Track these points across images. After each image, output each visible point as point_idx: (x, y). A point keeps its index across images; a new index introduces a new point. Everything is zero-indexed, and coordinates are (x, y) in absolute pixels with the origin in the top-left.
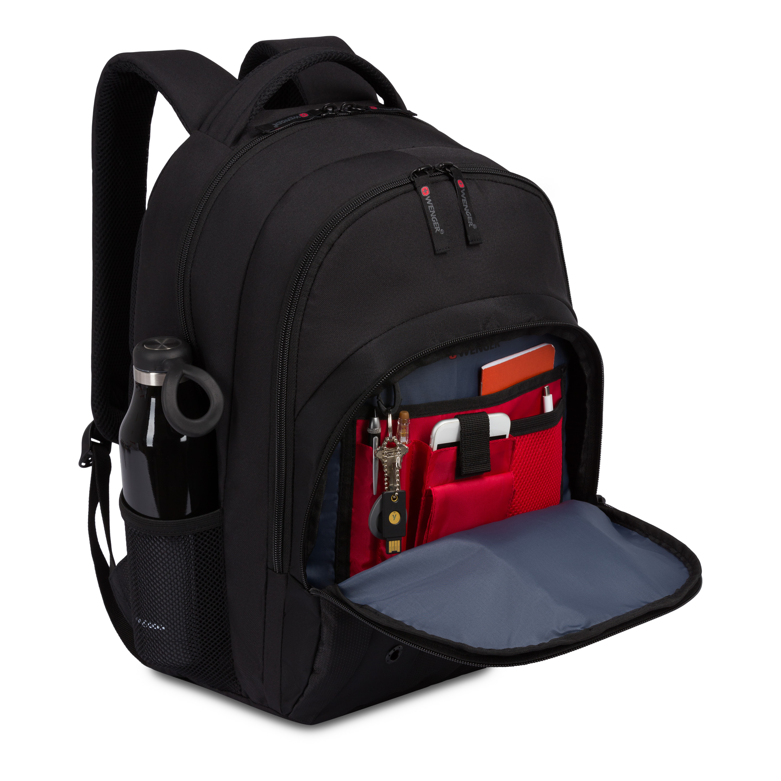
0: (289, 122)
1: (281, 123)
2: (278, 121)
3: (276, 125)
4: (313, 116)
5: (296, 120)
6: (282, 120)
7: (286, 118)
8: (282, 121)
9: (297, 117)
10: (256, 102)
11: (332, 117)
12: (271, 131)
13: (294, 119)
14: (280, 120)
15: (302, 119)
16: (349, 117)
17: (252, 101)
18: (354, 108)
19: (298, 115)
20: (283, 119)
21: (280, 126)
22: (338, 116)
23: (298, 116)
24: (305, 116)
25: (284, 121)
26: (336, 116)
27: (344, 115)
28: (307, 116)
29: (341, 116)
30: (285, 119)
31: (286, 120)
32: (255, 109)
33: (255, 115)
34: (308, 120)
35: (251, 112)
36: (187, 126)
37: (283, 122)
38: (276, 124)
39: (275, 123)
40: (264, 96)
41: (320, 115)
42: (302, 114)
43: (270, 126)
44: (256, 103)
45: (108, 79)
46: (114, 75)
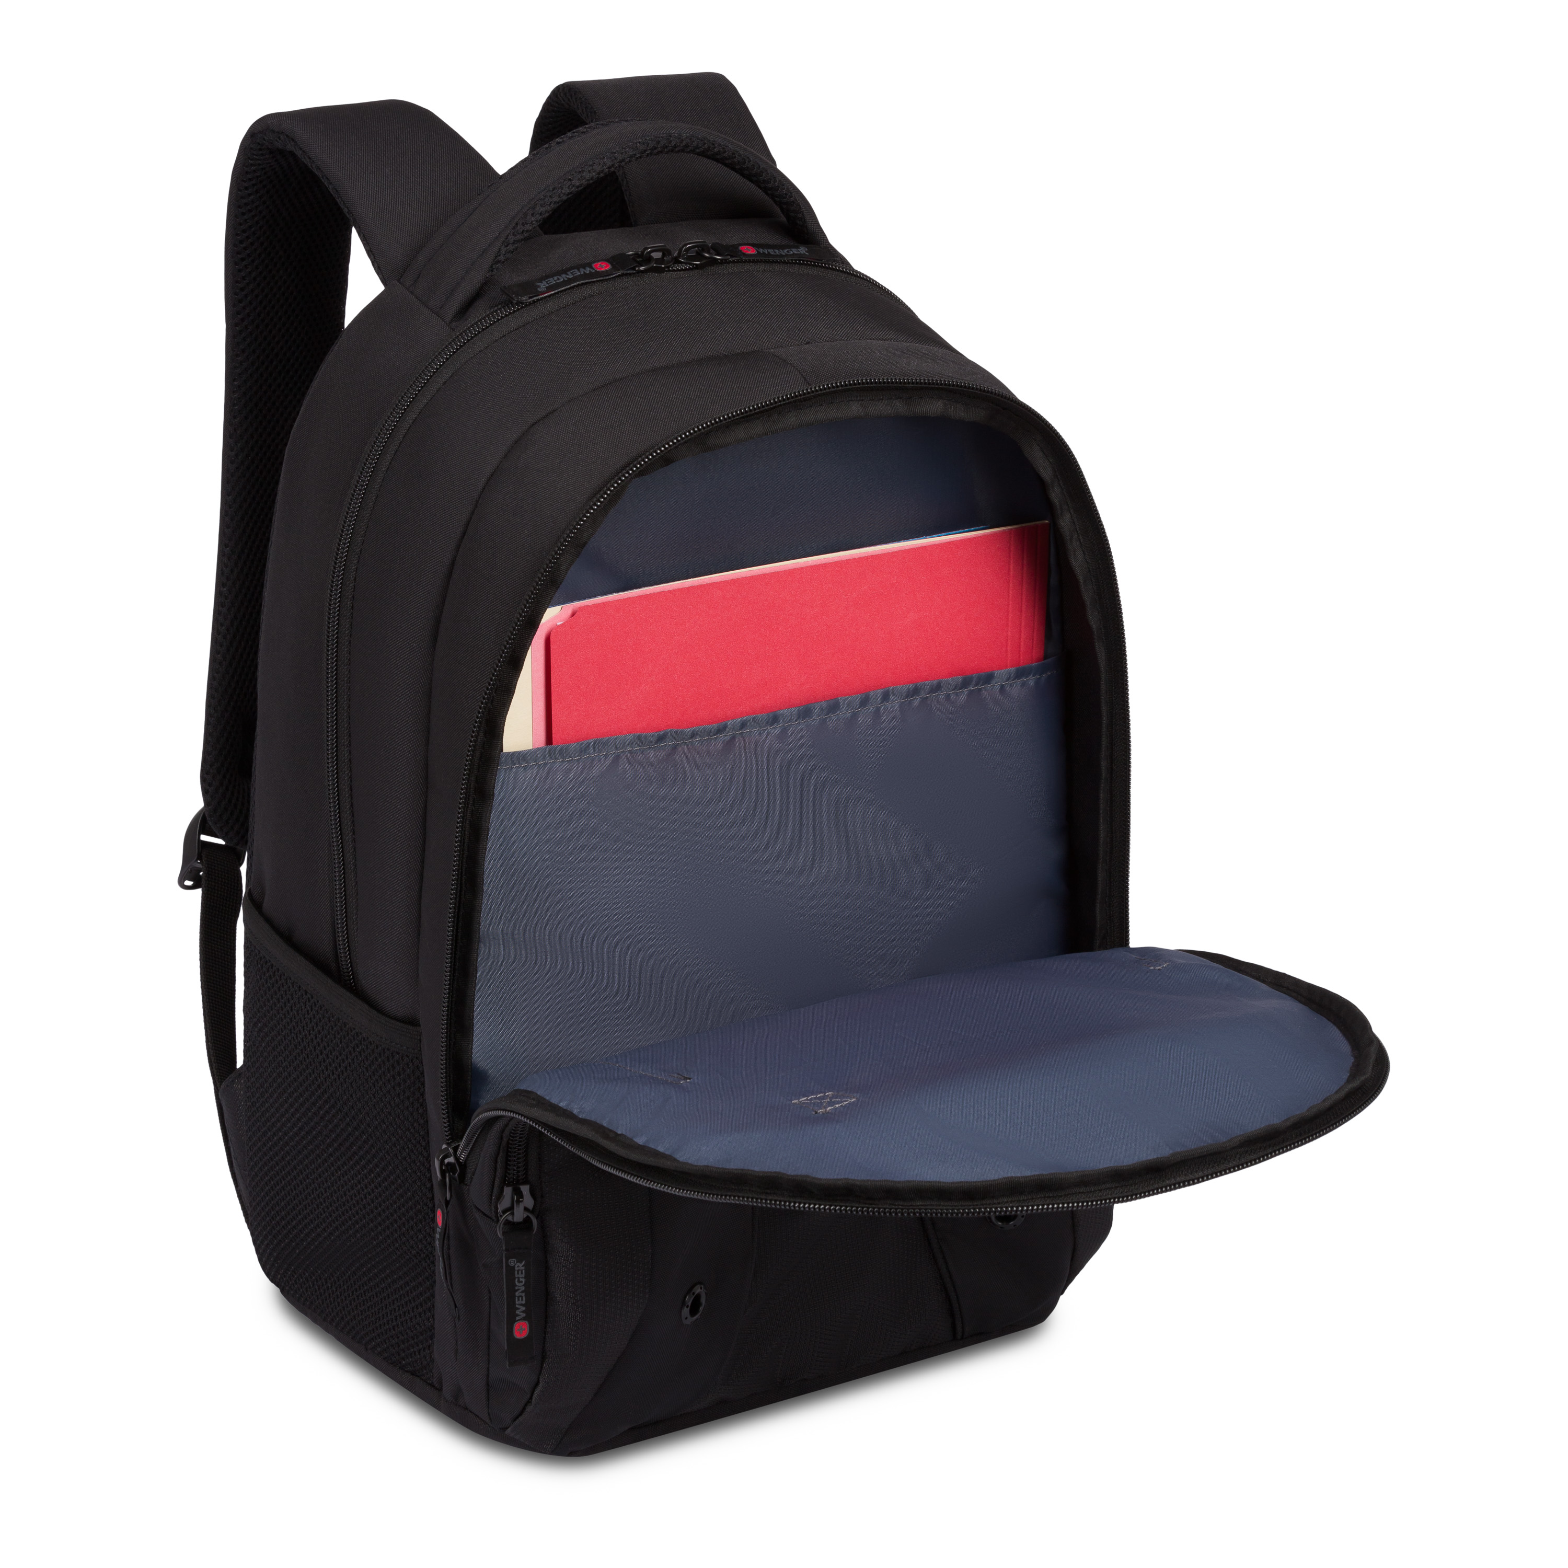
0: (570, 281)
1: (552, 281)
2: (547, 277)
3: (543, 286)
4: (619, 270)
5: (585, 276)
6: (556, 276)
7: (565, 272)
8: (556, 278)
9: (588, 270)
10: (508, 236)
11: (657, 273)
12: (530, 298)
13: (581, 275)
14: (552, 276)
15: (597, 274)
16: (691, 273)
17: (499, 234)
18: (707, 255)
19: (590, 265)
20: (559, 273)
21: (550, 288)
22: (670, 271)
23: (591, 267)
24: (604, 269)
25: (560, 277)
26: (667, 271)
27: (682, 270)
28: (607, 269)
29: (678, 270)
30: (562, 273)
31: (564, 276)
32: (504, 250)
33: (503, 262)
34: (610, 277)
35: (496, 257)
36: (381, 270)
37: (558, 279)
38: (544, 283)
39: (541, 280)
40: (523, 224)
41: (634, 269)
42: (599, 263)
43: (529, 287)
44: (506, 239)
45: (251, 160)
46: (261, 152)
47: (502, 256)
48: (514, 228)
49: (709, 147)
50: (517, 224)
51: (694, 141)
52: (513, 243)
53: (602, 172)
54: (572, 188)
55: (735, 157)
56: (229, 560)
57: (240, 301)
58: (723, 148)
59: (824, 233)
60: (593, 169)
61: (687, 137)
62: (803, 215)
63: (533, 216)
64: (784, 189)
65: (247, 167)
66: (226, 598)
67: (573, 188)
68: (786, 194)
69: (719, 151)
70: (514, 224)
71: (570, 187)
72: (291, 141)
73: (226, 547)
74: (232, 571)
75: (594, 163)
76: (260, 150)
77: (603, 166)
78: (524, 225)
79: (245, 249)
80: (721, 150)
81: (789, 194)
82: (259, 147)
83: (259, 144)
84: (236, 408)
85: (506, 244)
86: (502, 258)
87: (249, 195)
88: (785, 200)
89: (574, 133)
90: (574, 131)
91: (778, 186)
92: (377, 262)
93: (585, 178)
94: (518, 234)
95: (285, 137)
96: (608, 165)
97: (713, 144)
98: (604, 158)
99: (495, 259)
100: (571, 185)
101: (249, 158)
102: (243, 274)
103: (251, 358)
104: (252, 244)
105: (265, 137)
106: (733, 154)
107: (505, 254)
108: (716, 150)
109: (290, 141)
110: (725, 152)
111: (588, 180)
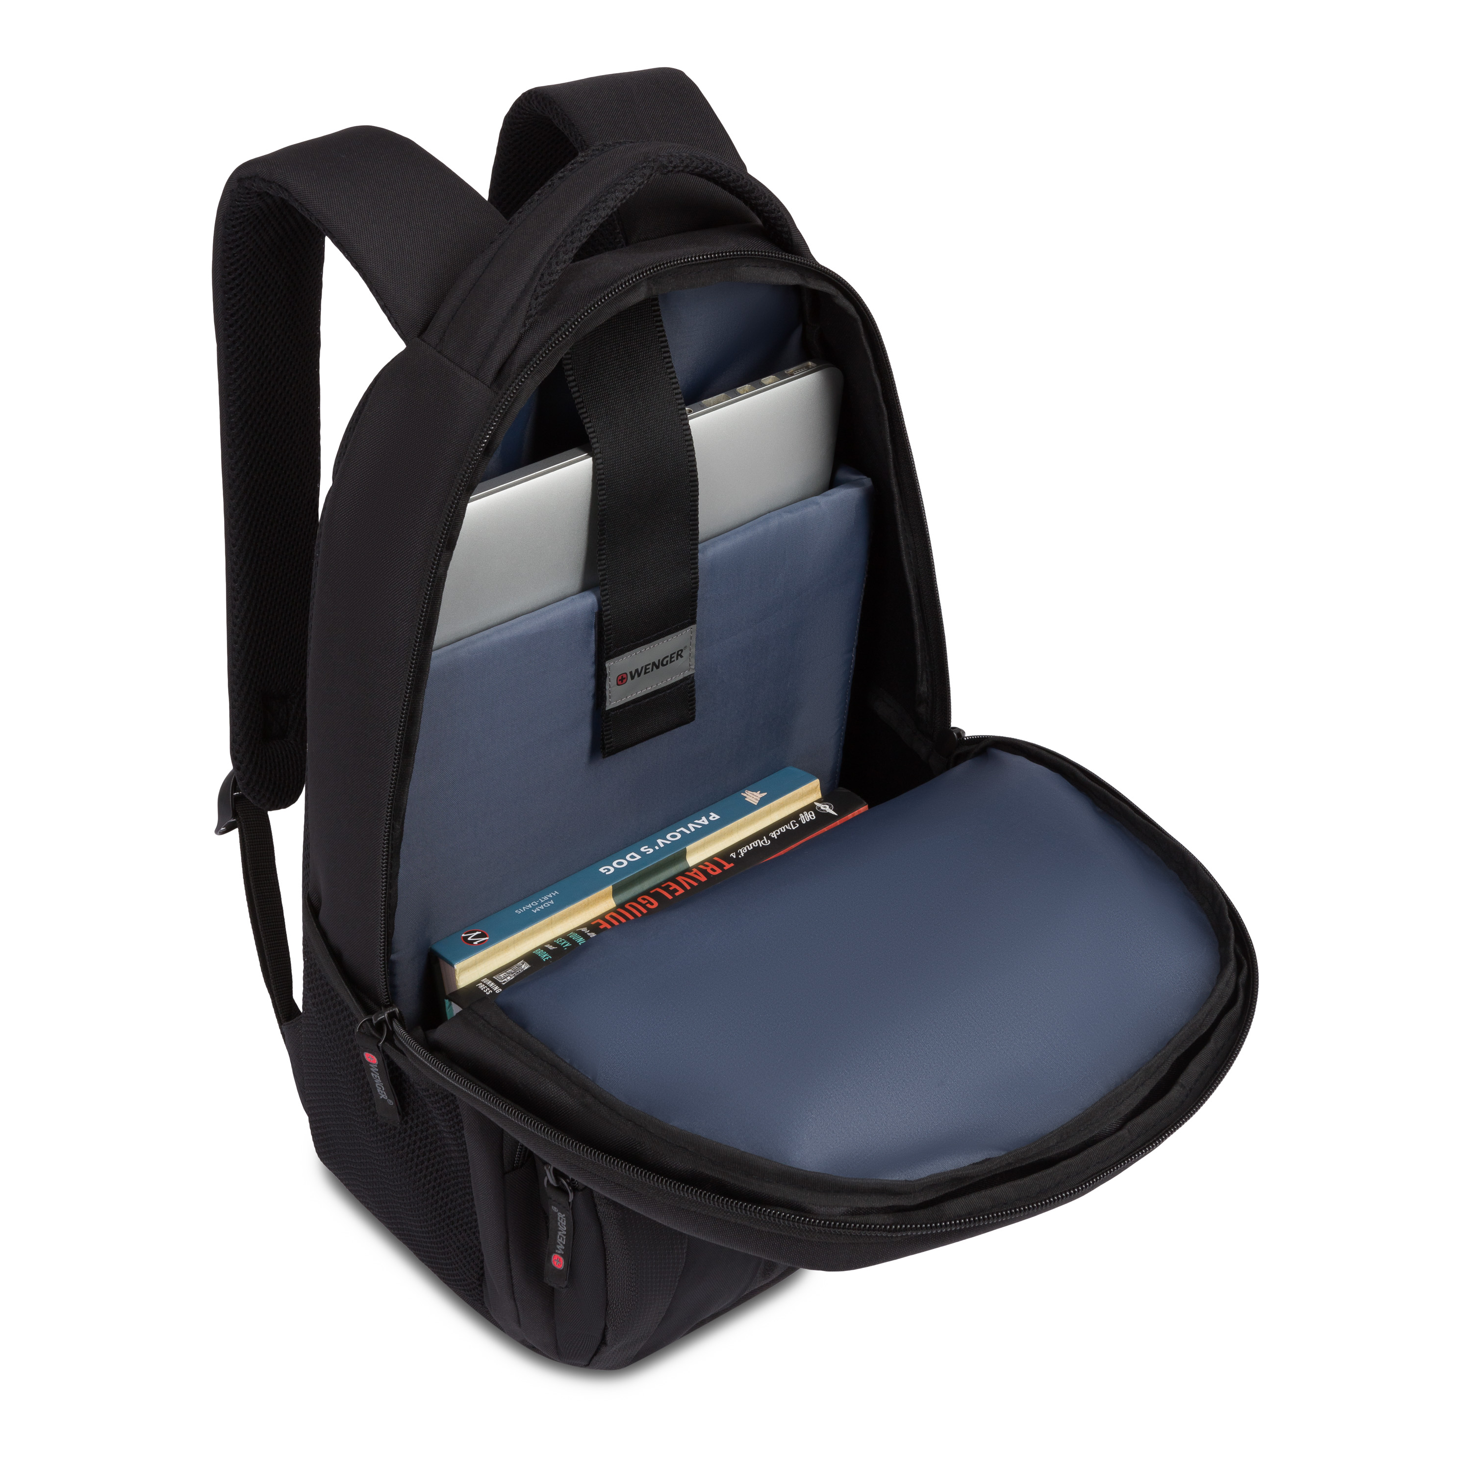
10: (535, 289)
17: (526, 288)
32: (534, 303)
33: (535, 316)
35: (528, 312)
44: (535, 292)
45: (238, 201)
46: (249, 196)
47: (533, 309)
48: (540, 280)
49: (707, 166)
50: (542, 275)
51: (694, 161)
52: (543, 294)
53: (615, 207)
54: (590, 230)
55: (730, 175)
56: (238, 558)
57: (231, 326)
58: (720, 167)
59: (806, 244)
60: (606, 206)
61: (687, 158)
62: (789, 228)
63: (558, 265)
64: (773, 205)
65: (233, 207)
66: (238, 593)
67: (592, 229)
68: (774, 210)
69: (716, 170)
70: (539, 276)
71: (589, 228)
72: (285, 192)
73: (234, 547)
74: (241, 568)
75: (607, 199)
76: (248, 194)
77: (616, 201)
78: (550, 276)
79: (234, 279)
80: (719, 168)
81: (777, 209)
82: (247, 191)
83: (246, 188)
84: (233, 420)
85: (535, 297)
86: (533, 312)
87: (237, 232)
88: (773, 215)
89: (572, 164)
90: (573, 161)
91: (768, 202)
92: (393, 317)
93: (601, 216)
94: (546, 285)
95: (278, 187)
96: (620, 198)
97: (711, 163)
98: (615, 192)
99: (526, 315)
100: (589, 226)
101: (236, 200)
102: (232, 301)
103: (244, 375)
104: (240, 275)
105: (254, 184)
106: (729, 172)
107: (535, 308)
108: (714, 169)
109: (283, 192)
110: (722, 170)
111: (604, 218)
